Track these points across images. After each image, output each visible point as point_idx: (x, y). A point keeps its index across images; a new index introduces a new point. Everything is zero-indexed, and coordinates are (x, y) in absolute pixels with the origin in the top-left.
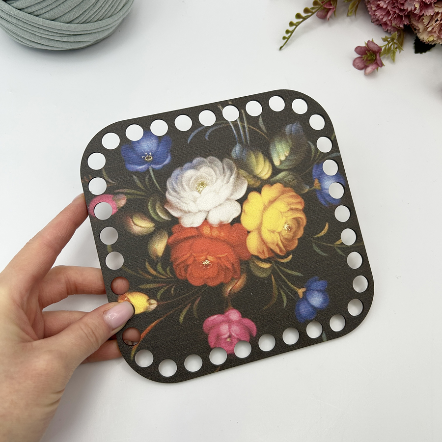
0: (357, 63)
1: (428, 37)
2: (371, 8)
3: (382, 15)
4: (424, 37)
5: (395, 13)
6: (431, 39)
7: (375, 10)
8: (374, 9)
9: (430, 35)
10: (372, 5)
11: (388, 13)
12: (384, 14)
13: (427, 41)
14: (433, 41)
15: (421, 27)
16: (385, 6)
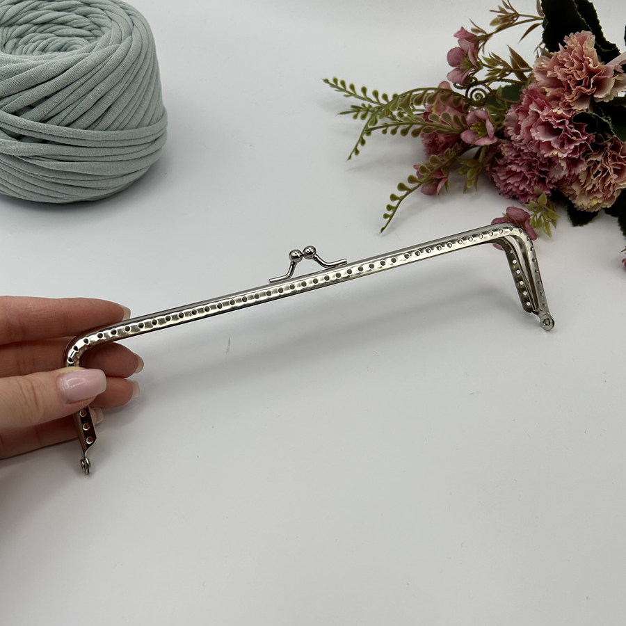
1: (589, 202)
2: (498, 177)
3: (517, 182)
4: (583, 203)
5: (534, 175)
6: (595, 202)
7: (505, 180)
8: (502, 178)
9: (591, 198)
10: (499, 174)
11: (525, 179)
12: (518, 180)
13: (589, 207)
14: (598, 204)
15: (575, 188)
16: (518, 170)
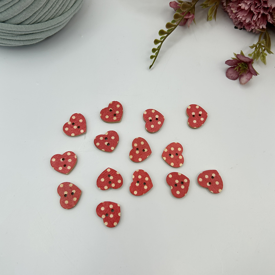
0: (231, 75)
10: (232, 9)
12: (246, 15)
